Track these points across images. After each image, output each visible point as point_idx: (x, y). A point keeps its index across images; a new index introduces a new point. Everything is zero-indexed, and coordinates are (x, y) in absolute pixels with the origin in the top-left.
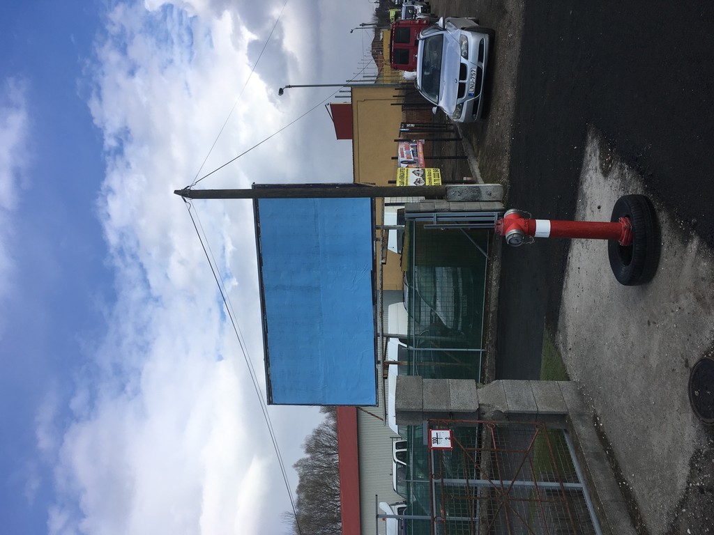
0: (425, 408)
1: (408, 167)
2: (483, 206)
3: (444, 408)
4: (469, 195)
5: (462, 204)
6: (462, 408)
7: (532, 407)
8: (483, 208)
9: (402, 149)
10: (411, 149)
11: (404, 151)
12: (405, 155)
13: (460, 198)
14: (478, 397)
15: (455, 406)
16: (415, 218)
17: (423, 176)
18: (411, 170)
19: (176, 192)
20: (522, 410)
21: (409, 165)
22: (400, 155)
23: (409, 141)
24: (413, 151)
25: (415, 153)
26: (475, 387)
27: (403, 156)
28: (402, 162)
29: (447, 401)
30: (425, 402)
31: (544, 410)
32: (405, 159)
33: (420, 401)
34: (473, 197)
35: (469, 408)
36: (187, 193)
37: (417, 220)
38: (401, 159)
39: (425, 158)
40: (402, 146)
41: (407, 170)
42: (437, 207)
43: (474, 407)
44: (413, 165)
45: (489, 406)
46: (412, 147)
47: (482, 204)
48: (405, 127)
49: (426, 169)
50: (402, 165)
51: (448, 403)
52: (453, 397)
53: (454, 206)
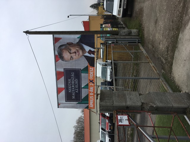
19: (24, 32)
36: (27, 32)
42: (116, 37)
49: (113, 28)
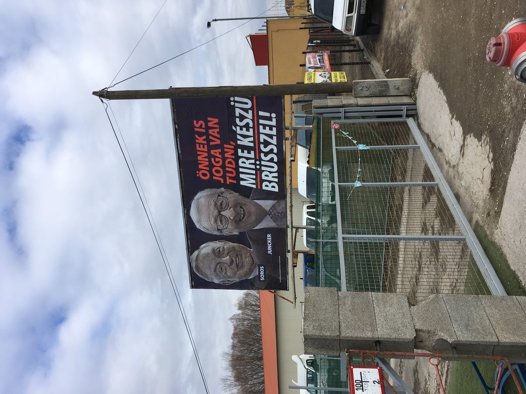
0: (343, 334)
1: (315, 71)
2: (392, 100)
3: (368, 335)
4: (376, 90)
5: (370, 99)
6: (394, 336)
7: (490, 336)
8: (391, 102)
9: (309, 58)
10: (318, 58)
11: (311, 59)
12: (312, 63)
13: (367, 93)
14: (413, 320)
15: (382, 332)
16: (322, 114)
17: (330, 78)
18: (318, 74)
19: (94, 93)
20: (477, 340)
21: (316, 70)
22: (307, 62)
23: (316, 52)
24: (319, 59)
25: (322, 61)
26: (408, 304)
27: (310, 63)
28: (309, 68)
29: (372, 325)
30: (343, 325)
31: (507, 340)
32: (312, 65)
33: (335, 324)
34: (381, 91)
35: (402, 336)
36: (104, 94)
37: (325, 115)
38: (308, 65)
39: (331, 64)
40: (309, 56)
41: (314, 73)
42: (345, 102)
43: (409, 335)
44: (319, 70)
45: (429, 332)
46: (319, 56)
47: (389, 98)
48: (312, 43)
49: (332, 73)
50: (309, 70)
51: (374, 328)
52: (380, 320)
53: (361, 101)
